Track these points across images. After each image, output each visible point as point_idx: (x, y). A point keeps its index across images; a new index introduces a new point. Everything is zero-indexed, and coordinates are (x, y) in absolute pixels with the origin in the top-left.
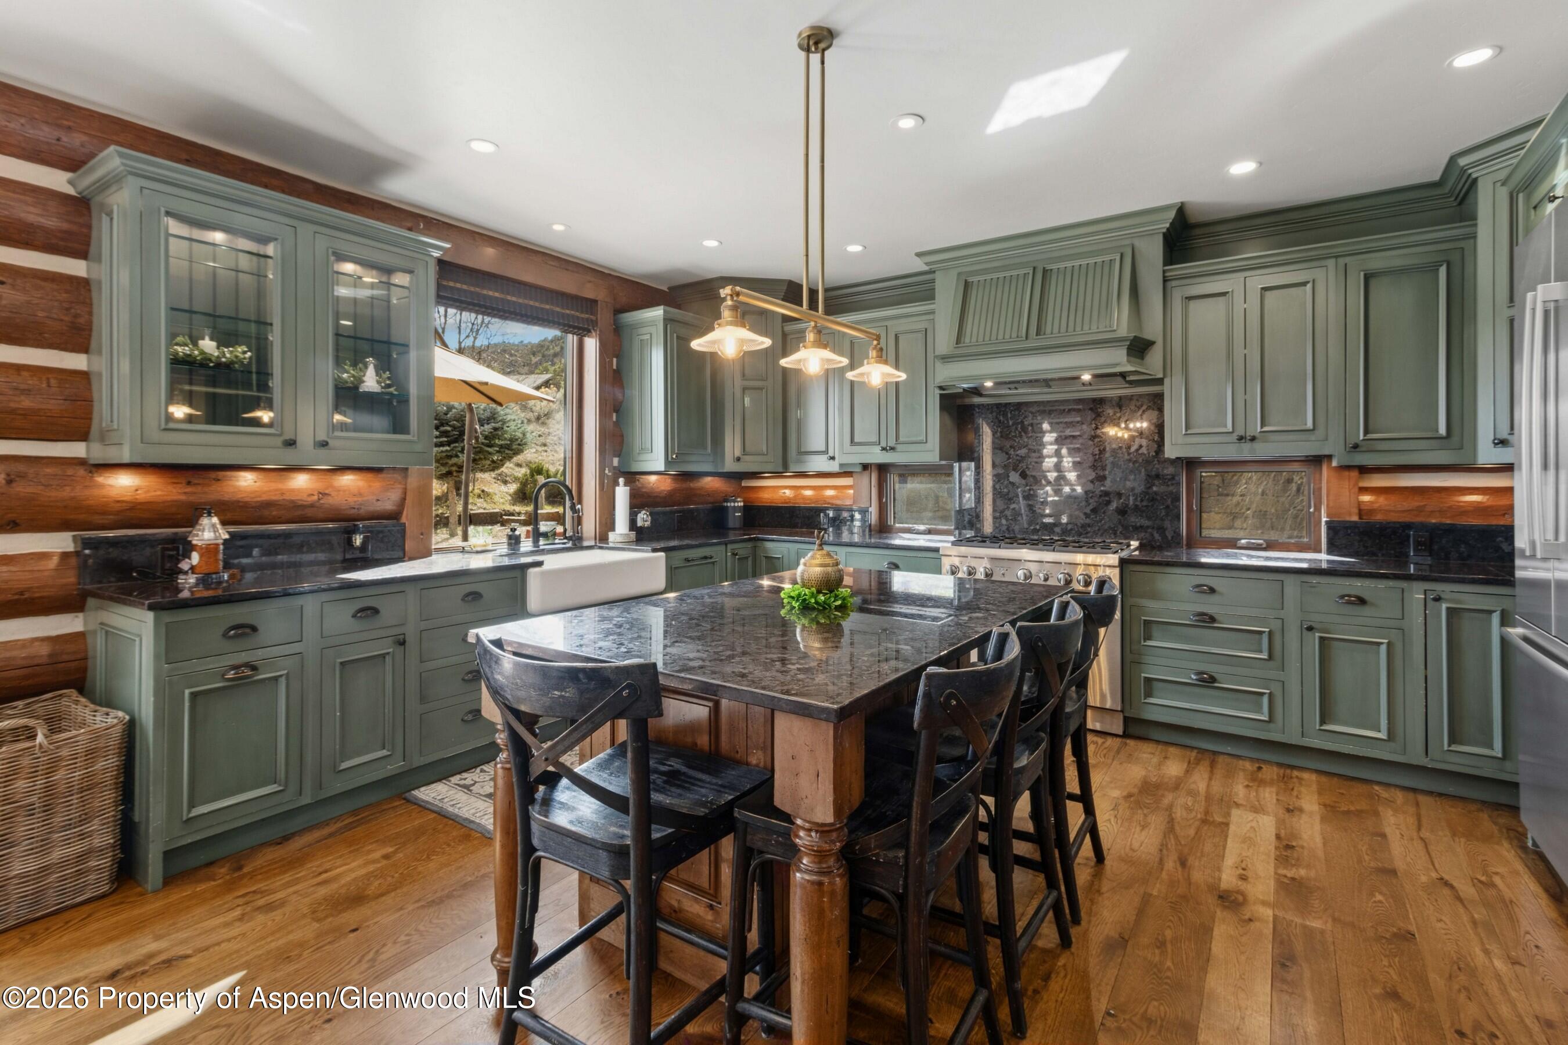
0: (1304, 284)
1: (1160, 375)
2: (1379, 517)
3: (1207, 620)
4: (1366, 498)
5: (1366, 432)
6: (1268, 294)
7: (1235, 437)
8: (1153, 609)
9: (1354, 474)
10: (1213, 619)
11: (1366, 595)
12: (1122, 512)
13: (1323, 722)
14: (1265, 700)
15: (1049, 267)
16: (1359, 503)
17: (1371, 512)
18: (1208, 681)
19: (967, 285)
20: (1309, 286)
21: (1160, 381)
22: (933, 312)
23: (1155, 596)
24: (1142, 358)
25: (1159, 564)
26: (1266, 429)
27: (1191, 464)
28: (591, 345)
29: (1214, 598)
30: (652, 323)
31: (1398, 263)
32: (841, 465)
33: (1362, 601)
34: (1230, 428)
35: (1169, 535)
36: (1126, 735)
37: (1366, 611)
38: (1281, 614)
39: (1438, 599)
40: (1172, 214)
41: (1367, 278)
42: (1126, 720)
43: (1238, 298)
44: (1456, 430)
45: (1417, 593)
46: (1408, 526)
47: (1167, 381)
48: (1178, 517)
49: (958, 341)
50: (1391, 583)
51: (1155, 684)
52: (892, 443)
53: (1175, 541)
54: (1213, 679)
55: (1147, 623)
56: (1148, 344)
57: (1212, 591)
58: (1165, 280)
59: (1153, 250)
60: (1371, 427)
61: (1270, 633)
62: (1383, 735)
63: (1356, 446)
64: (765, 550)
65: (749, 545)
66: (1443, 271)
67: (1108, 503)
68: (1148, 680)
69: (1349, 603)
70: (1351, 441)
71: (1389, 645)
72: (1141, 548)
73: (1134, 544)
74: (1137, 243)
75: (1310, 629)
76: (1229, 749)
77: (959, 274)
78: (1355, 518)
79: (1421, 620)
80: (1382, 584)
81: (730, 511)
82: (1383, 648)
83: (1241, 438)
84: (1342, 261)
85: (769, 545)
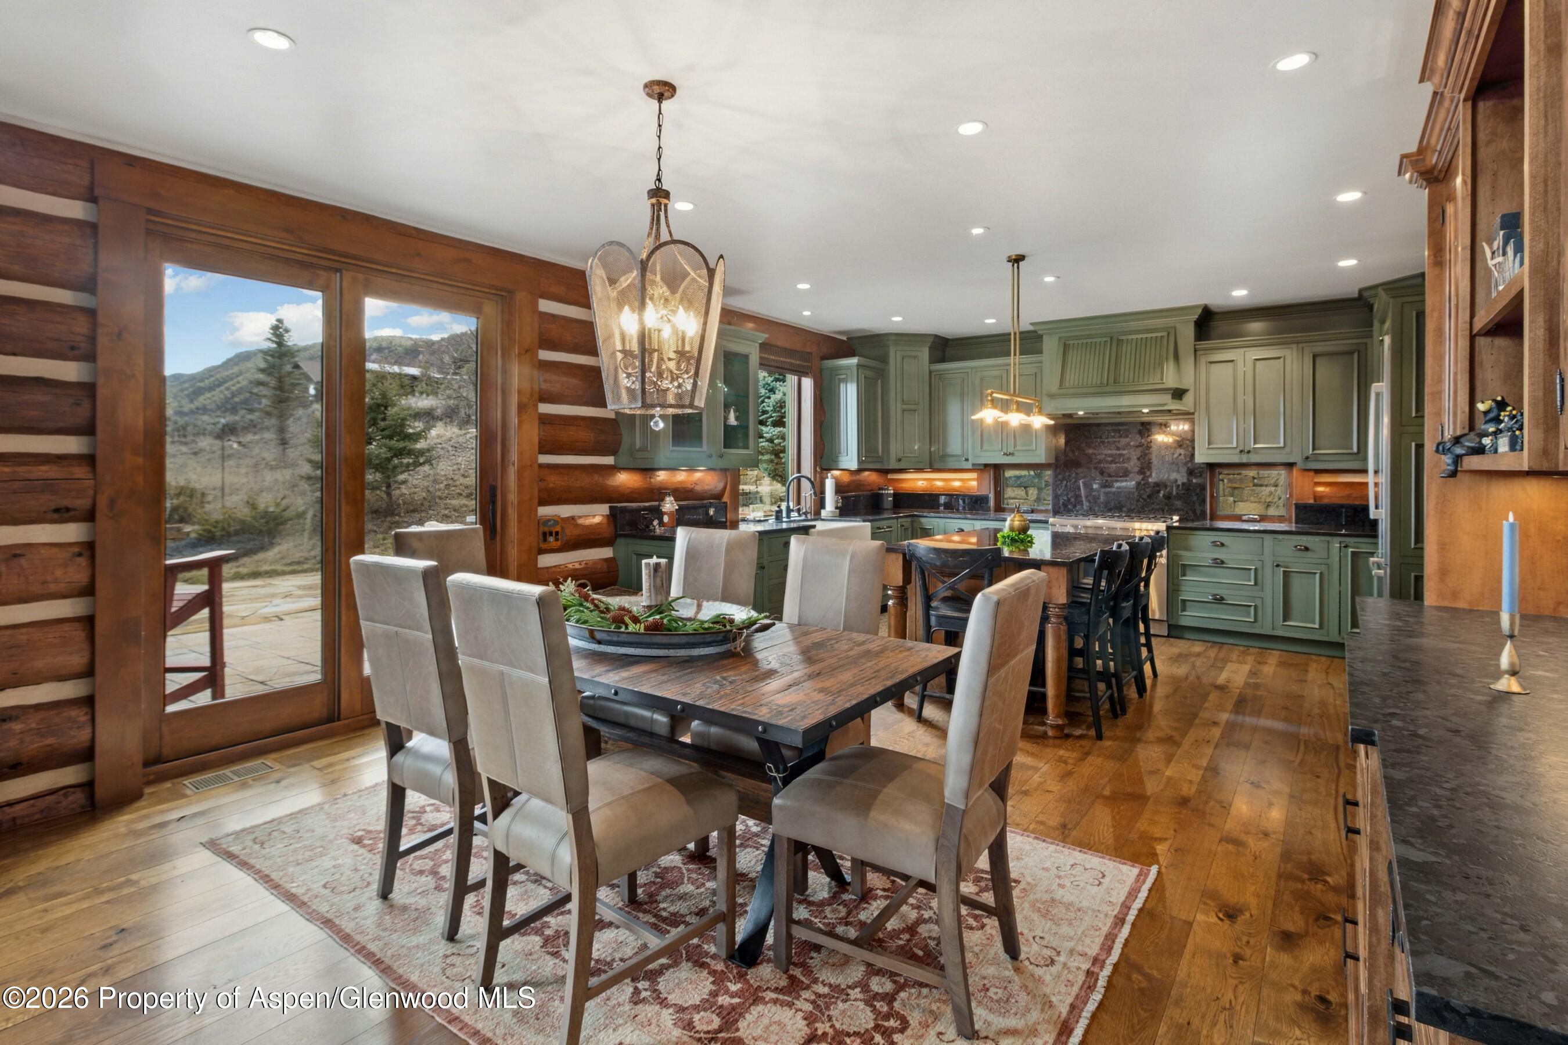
0: (1279, 358)
1: (1192, 411)
2: (1326, 501)
3: (1219, 563)
4: (1320, 489)
5: (1314, 449)
6: (1258, 362)
7: (1238, 451)
8: (1187, 557)
9: (1312, 474)
10: (1222, 562)
11: (1308, 545)
12: (1168, 497)
13: (1285, 620)
14: (1252, 609)
15: (1121, 338)
16: (1315, 492)
17: (1321, 498)
18: (1219, 600)
19: (1065, 345)
20: (1282, 360)
21: (1193, 414)
22: (1041, 362)
23: (1188, 548)
24: (1181, 399)
25: (1191, 529)
26: (1257, 446)
27: (1212, 467)
28: (808, 383)
29: (1223, 549)
30: (848, 367)
31: (1332, 349)
32: (973, 465)
33: (1307, 549)
34: (1235, 445)
35: (1198, 512)
36: (1169, 636)
37: (1309, 554)
38: (1262, 558)
39: (1346, 547)
40: (1200, 311)
41: (1314, 357)
42: (1169, 626)
43: (1240, 363)
44: (1362, 449)
45: (1336, 544)
46: (1342, 506)
47: (1196, 414)
48: (1204, 501)
49: (1061, 385)
50: (1323, 538)
51: (1188, 604)
52: (1011, 450)
53: (1202, 516)
54: (1222, 599)
55: (1184, 566)
56: (1184, 391)
57: (1222, 545)
58: (1195, 351)
59: (1187, 332)
60: (1317, 446)
61: (1256, 569)
62: (1317, 626)
63: (1307, 458)
64: (921, 523)
65: (909, 520)
66: (1356, 355)
67: (1159, 492)
68: (1184, 601)
69: (1300, 550)
70: (1306, 455)
71: (1321, 573)
72: (1179, 521)
73: (1176, 518)
74: (1178, 326)
75: (1278, 566)
76: (1231, 641)
77: (1060, 338)
78: (1312, 501)
79: (1337, 559)
80: (1317, 539)
81: (885, 497)
82: (1318, 576)
83: (1241, 451)
84: (1301, 345)
85: (923, 520)
